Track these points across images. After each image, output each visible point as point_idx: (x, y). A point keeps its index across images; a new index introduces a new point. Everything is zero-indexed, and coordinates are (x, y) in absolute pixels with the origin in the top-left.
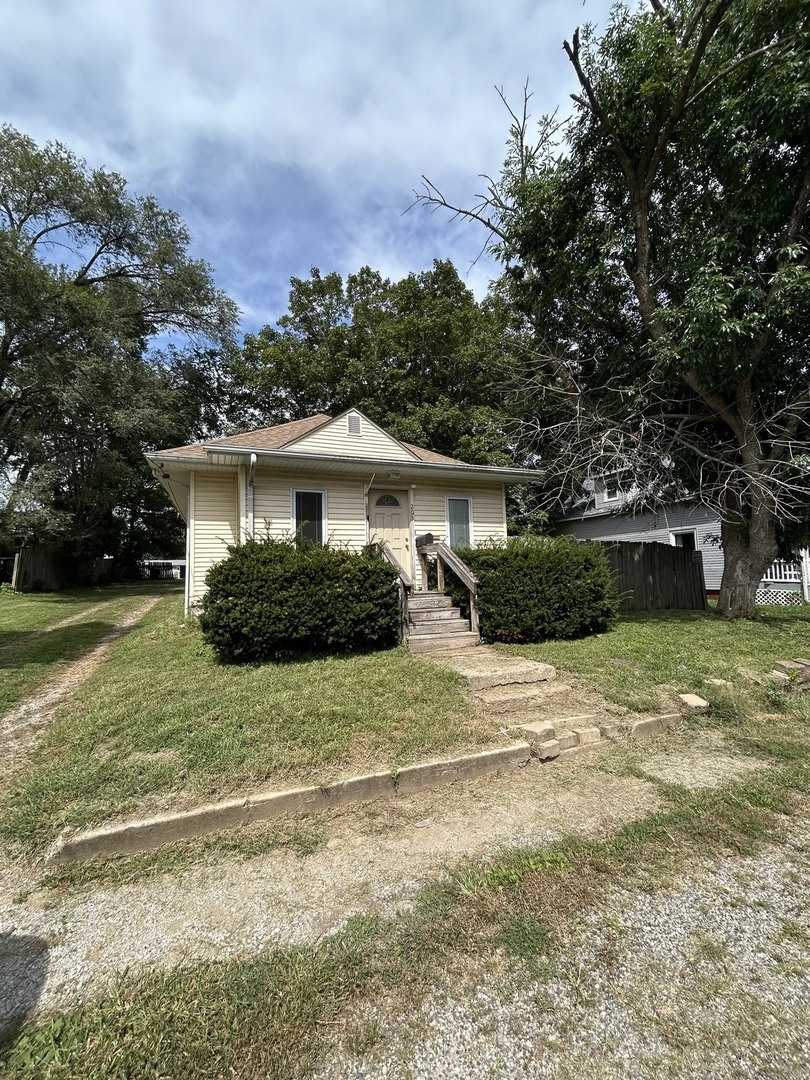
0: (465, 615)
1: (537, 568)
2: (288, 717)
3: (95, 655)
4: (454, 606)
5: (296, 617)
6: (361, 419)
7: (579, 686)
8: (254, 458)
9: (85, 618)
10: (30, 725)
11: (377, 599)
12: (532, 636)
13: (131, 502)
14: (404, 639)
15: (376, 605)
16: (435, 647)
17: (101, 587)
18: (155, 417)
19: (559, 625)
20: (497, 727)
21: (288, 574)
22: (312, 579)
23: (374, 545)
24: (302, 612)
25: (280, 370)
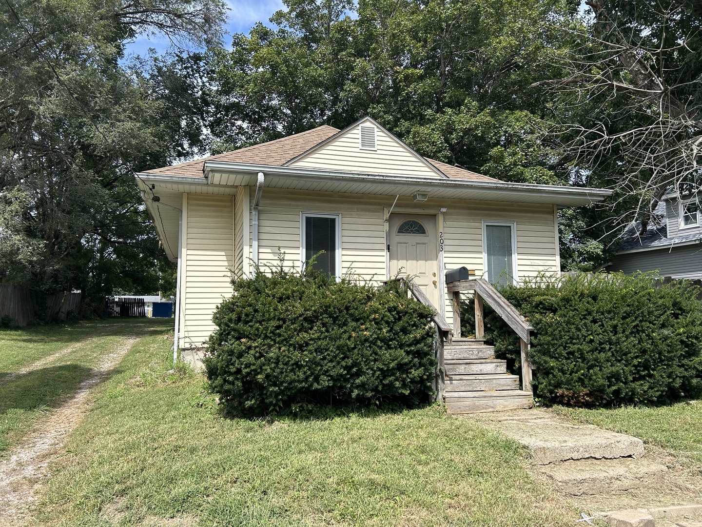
0: (513, 368)
1: (609, 312)
2: (319, 483)
3: (77, 403)
4: (498, 357)
5: (317, 364)
6: (376, 129)
7: (678, 466)
8: (261, 177)
9: (59, 359)
10: (25, 478)
11: (410, 345)
12: (602, 399)
13: (101, 228)
14: (440, 397)
15: (408, 353)
16: (477, 408)
17: (71, 325)
18: (136, 132)
19: (641, 387)
20: (578, 512)
21: (309, 313)
22: (335, 319)
23: (399, 280)
24: (324, 358)
25: (274, 73)
